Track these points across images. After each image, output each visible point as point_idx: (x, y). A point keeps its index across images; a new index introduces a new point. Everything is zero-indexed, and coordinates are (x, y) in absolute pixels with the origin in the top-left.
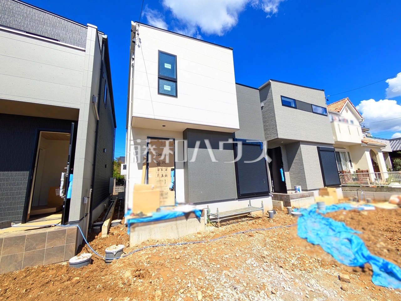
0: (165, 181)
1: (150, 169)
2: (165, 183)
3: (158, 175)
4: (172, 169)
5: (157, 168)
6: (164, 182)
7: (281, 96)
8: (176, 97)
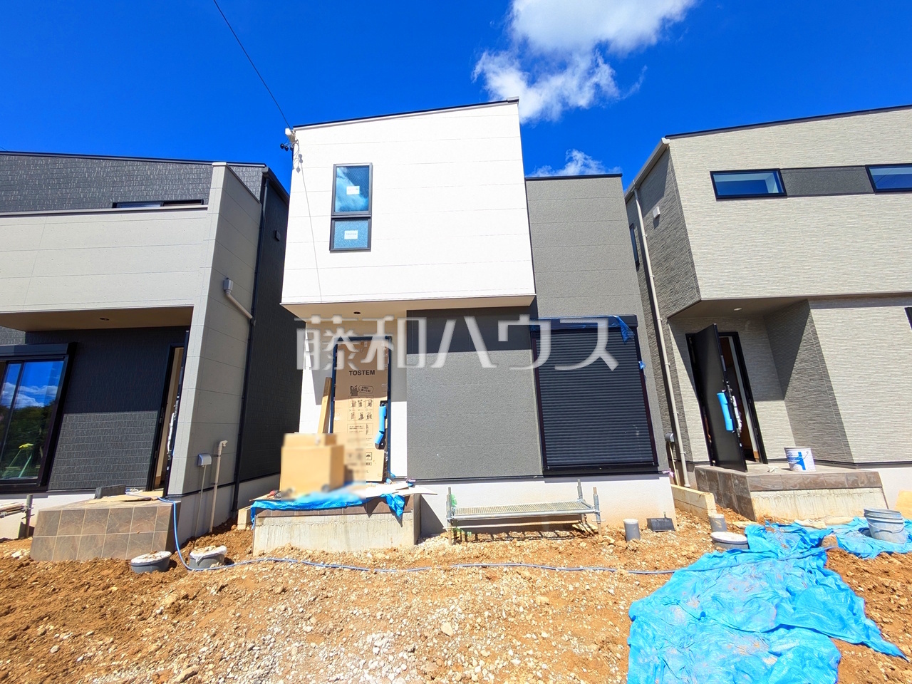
0: (367, 427)
1: (338, 403)
2: (367, 432)
3: (353, 415)
4: (381, 402)
5: (350, 400)
6: (365, 430)
7: (712, 173)
8: (368, 249)
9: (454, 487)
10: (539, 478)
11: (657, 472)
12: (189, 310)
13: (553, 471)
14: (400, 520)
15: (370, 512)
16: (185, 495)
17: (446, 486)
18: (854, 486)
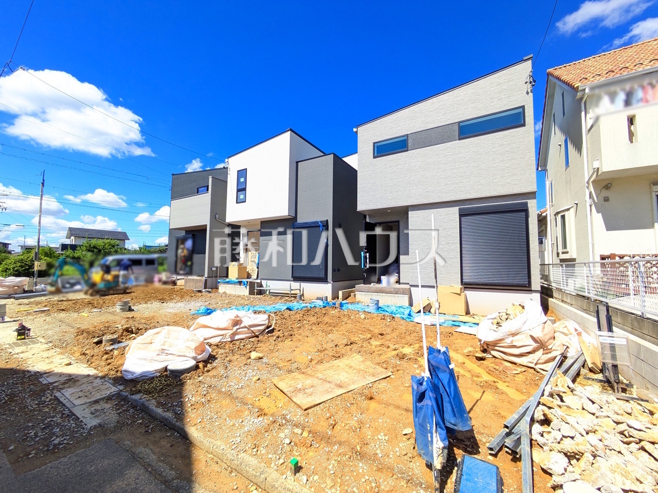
7: (374, 143)
8: (245, 202)
9: (268, 281)
10: (291, 281)
11: (327, 282)
12: (206, 226)
13: (296, 279)
14: (246, 287)
15: (240, 285)
16: (208, 277)
17: (266, 281)
18: (396, 293)
